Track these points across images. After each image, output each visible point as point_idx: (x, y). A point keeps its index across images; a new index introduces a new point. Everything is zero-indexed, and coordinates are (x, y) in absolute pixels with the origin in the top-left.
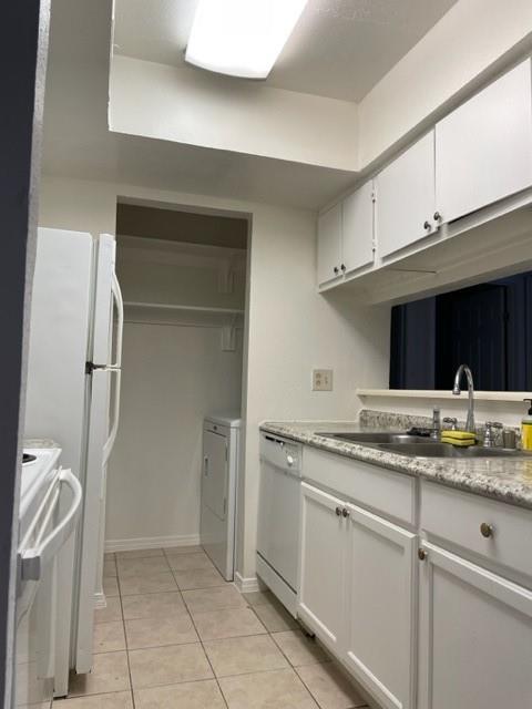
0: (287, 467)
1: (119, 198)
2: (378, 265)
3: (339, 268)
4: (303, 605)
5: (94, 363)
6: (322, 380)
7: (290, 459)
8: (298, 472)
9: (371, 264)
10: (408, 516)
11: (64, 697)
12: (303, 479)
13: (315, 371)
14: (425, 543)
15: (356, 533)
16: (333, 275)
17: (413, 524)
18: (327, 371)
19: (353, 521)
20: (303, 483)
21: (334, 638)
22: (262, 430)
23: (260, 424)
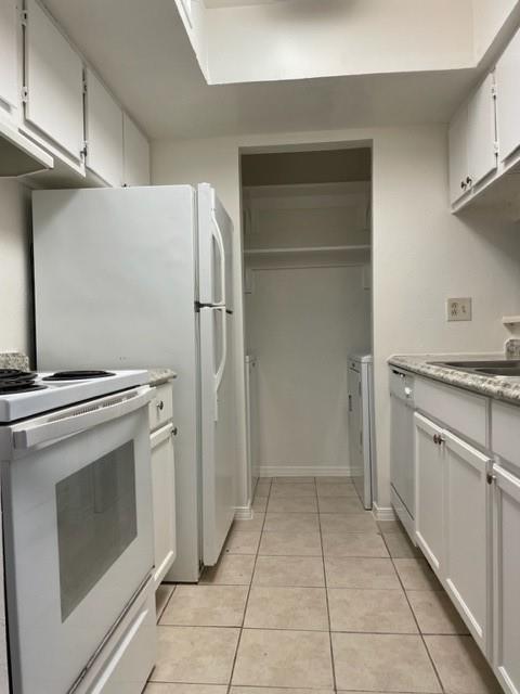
0: (405, 398)
1: (240, 149)
2: (502, 171)
3: (465, 182)
4: (418, 533)
5: (201, 302)
6: (459, 309)
7: (408, 391)
8: (413, 402)
9: (494, 171)
10: (482, 440)
11: (196, 583)
12: (417, 410)
13: (450, 300)
14: (496, 467)
15: (450, 459)
16: (462, 192)
17: (488, 447)
18: (463, 300)
19: (449, 449)
20: (416, 414)
21: (437, 563)
22: (390, 364)
23: (390, 358)
